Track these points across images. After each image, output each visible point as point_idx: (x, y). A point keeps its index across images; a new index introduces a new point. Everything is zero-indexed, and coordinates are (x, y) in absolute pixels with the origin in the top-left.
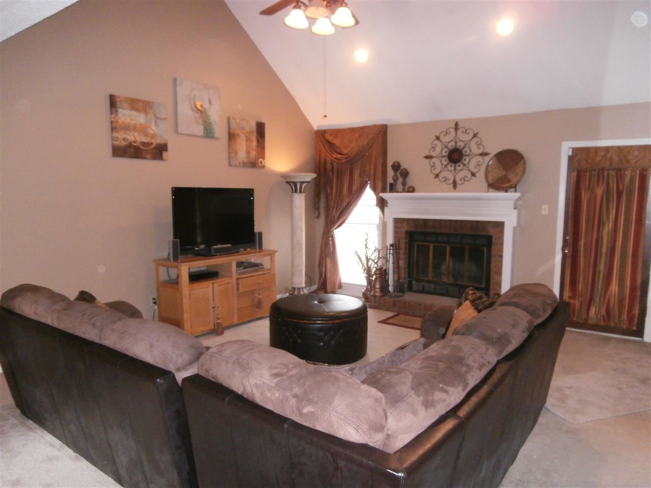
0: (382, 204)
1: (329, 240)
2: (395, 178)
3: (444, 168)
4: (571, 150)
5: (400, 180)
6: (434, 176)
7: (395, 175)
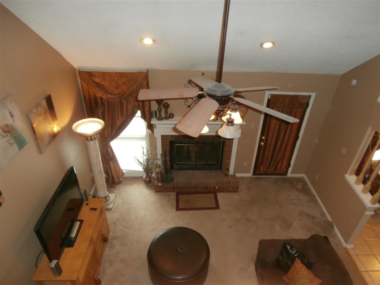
0: (150, 127)
1: (108, 150)
2: (160, 109)
3: (194, 102)
4: (270, 96)
5: (163, 110)
6: (187, 106)
7: (160, 107)
